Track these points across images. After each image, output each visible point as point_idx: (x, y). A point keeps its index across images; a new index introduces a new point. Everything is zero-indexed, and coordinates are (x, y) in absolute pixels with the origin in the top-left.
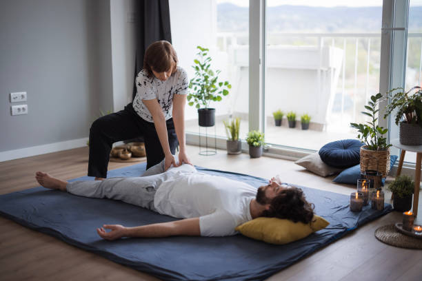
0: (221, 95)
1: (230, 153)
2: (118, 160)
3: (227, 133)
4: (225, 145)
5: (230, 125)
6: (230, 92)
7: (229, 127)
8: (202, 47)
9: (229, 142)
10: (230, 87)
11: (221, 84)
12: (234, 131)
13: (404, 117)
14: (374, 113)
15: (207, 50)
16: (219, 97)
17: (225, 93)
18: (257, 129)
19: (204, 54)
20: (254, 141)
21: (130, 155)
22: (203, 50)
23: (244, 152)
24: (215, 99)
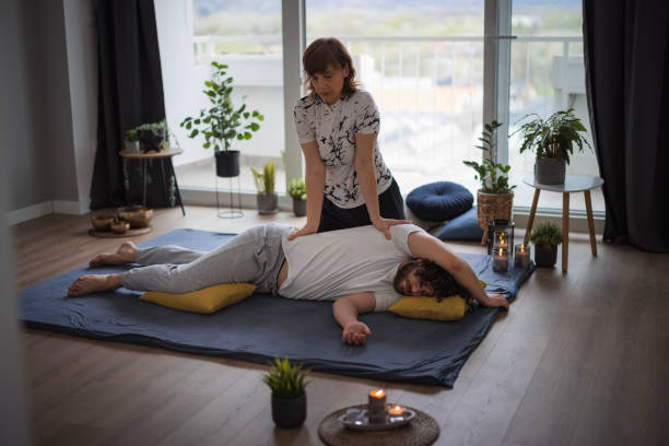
0: (250, 131)
1: (263, 211)
2: (110, 234)
3: (257, 184)
4: (254, 202)
5: (262, 172)
6: (261, 127)
7: (259, 176)
8: (219, 64)
9: (260, 197)
10: (261, 118)
11: (246, 115)
12: (269, 180)
14: (491, 147)
15: (225, 67)
16: (246, 133)
17: (254, 127)
19: (223, 73)
21: (128, 226)
22: (221, 67)
24: (240, 137)
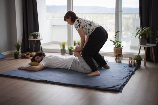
1: (62, 53)
2: (25, 58)
3: (61, 47)
4: (60, 51)
7: (61, 45)
9: (61, 50)
12: (64, 46)
13: (141, 37)
14: (117, 37)
18: (71, 45)
20: (72, 49)
21: (29, 56)
23: (66, 53)
